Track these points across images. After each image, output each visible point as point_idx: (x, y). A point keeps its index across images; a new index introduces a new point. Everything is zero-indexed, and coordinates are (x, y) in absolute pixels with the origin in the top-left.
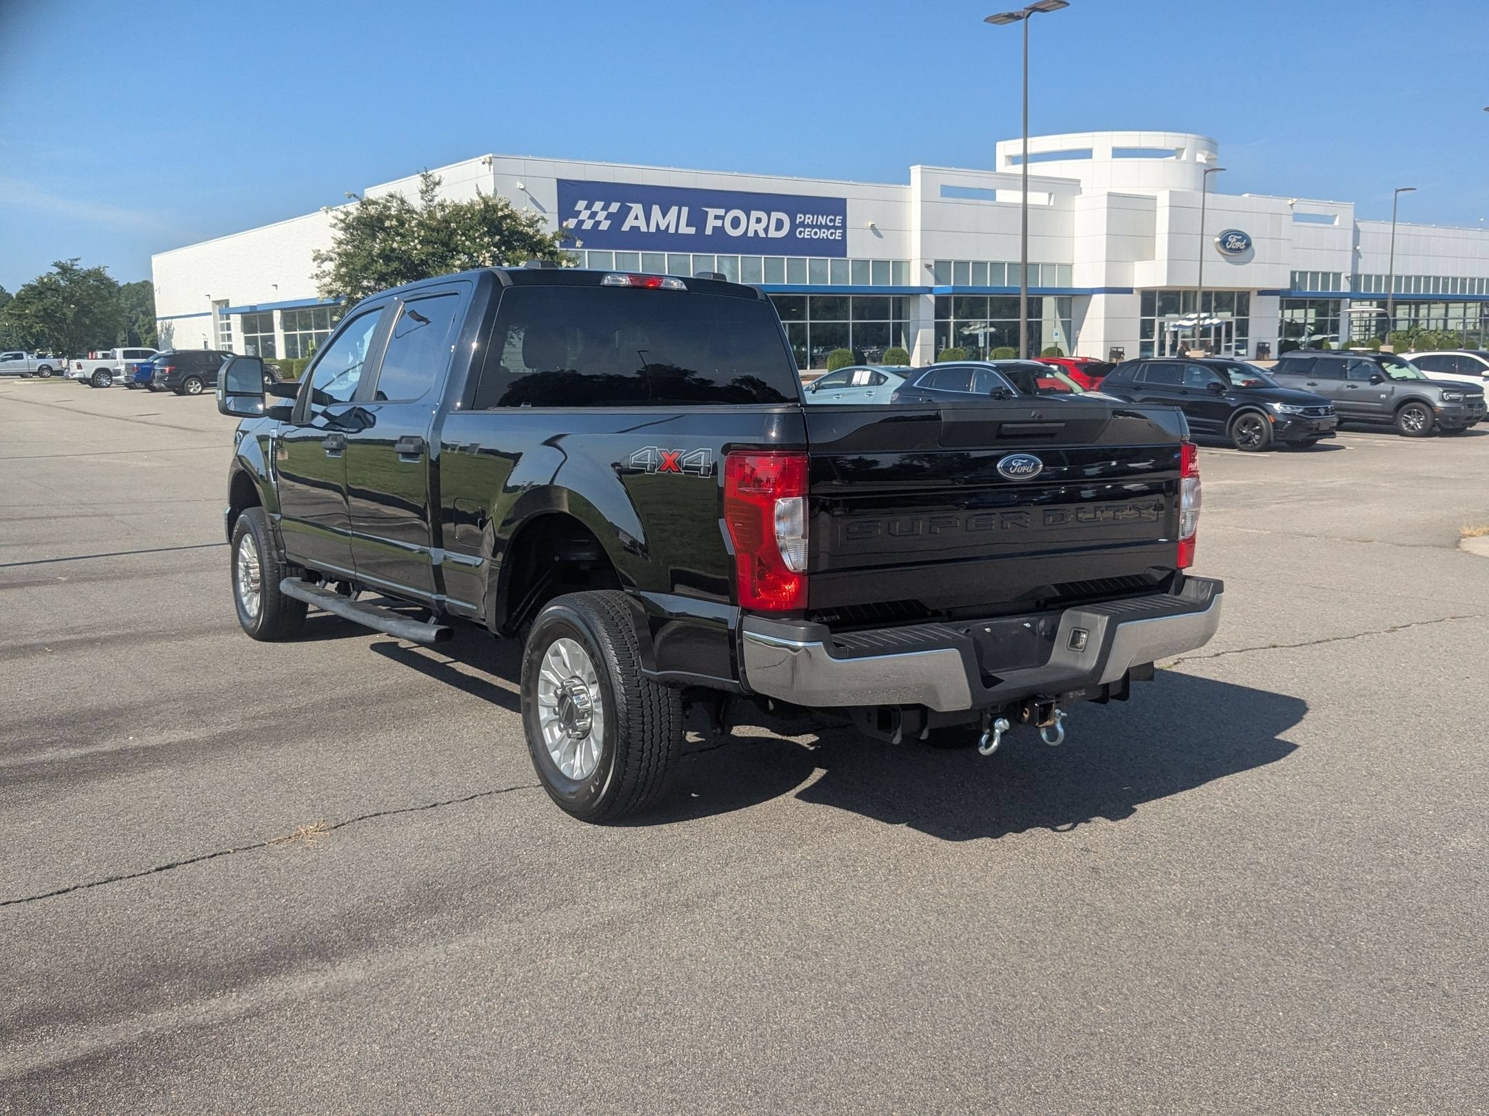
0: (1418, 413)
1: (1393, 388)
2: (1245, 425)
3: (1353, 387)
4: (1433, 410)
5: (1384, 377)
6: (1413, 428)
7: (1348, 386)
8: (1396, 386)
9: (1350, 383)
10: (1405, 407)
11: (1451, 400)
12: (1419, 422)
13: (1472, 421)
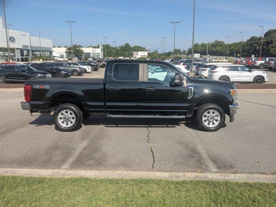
0: (76, 72)
4: (78, 72)
5: (70, 67)
8: (72, 68)
10: (74, 71)
11: (80, 70)
12: (76, 74)
13: (82, 73)
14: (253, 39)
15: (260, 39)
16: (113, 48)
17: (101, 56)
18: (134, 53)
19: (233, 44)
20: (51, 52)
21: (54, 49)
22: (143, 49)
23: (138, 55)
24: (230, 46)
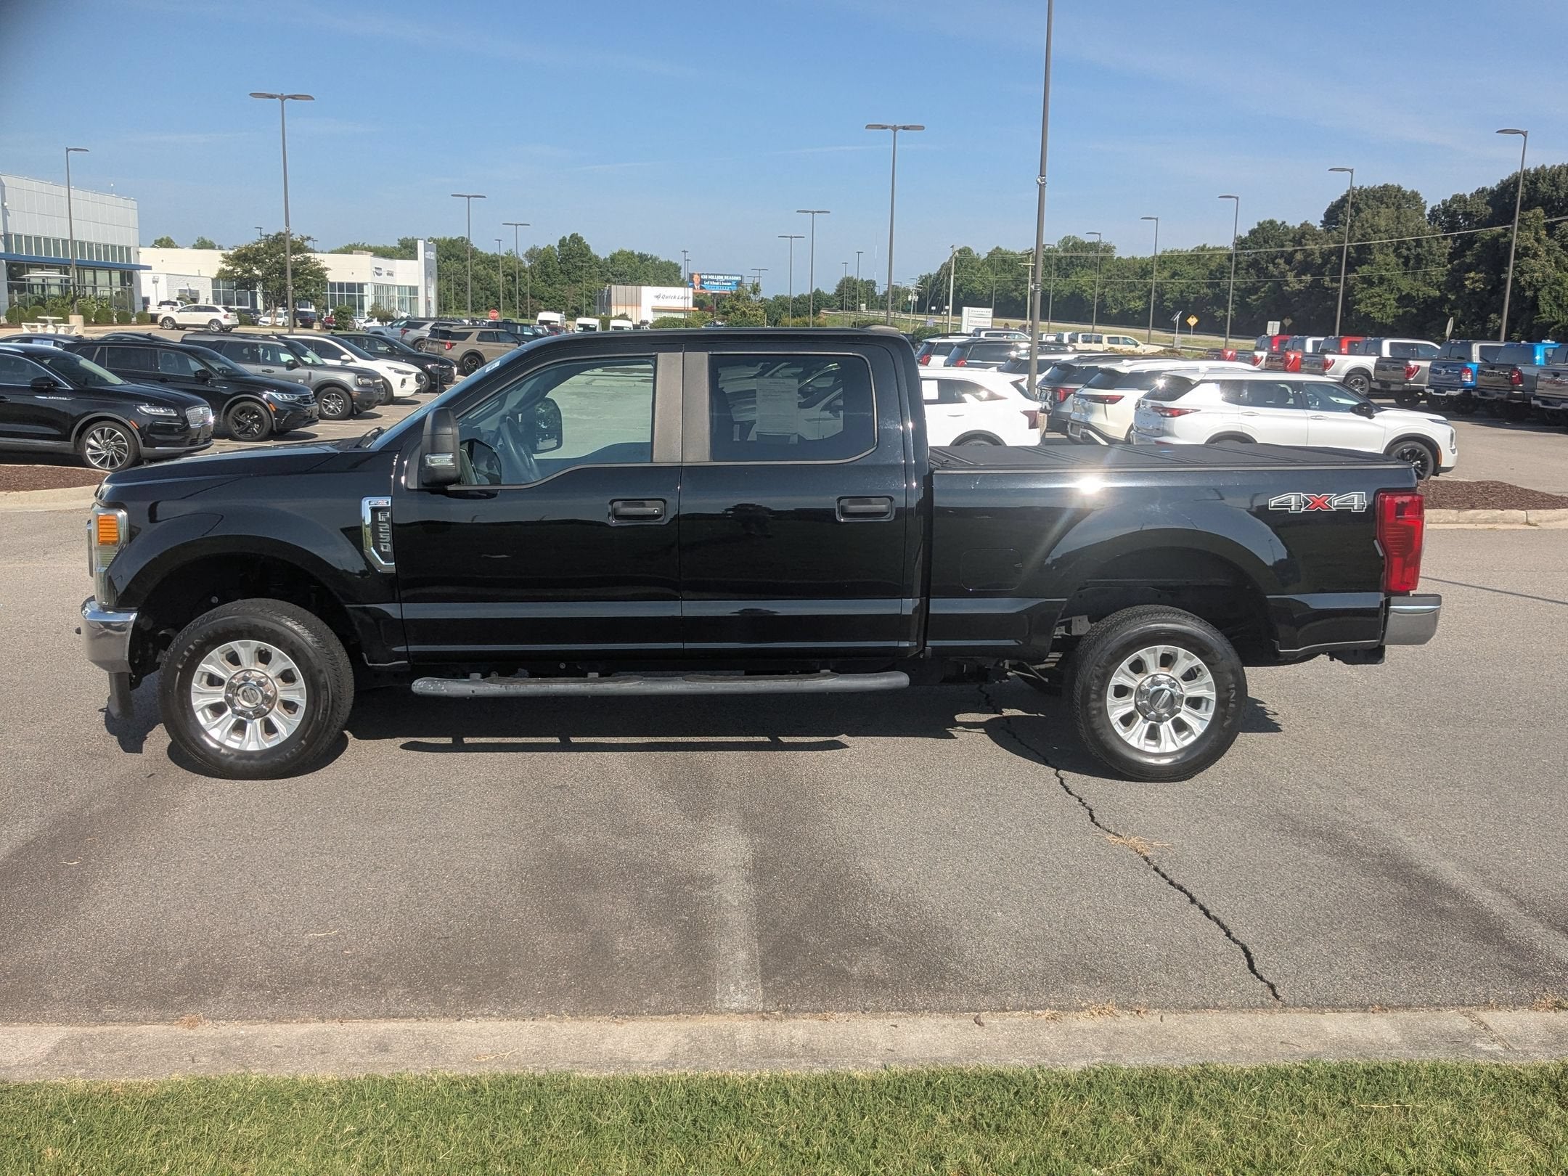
0: (337, 397)
1: (310, 373)
2: (241, 414)
3: (269, 371)
4: (350, 395)
5: (299, 363)
6: (333, 412)
7: (263, 371)
8: (312, 371)
9: (266, 368)
10: (323, 391)
11: (363, 386)
12: (339, 406)
13: (371, 404)
14: (1266, 233)
15: (1304, 233)
16: (492, 262)
17: (425, 306)
18: (618, 291)
19: (1164, 261)
20: (128, 275)
21: (147, 256)
22: (667, 274)
23: (637, 303)
24: (1144, 270)
